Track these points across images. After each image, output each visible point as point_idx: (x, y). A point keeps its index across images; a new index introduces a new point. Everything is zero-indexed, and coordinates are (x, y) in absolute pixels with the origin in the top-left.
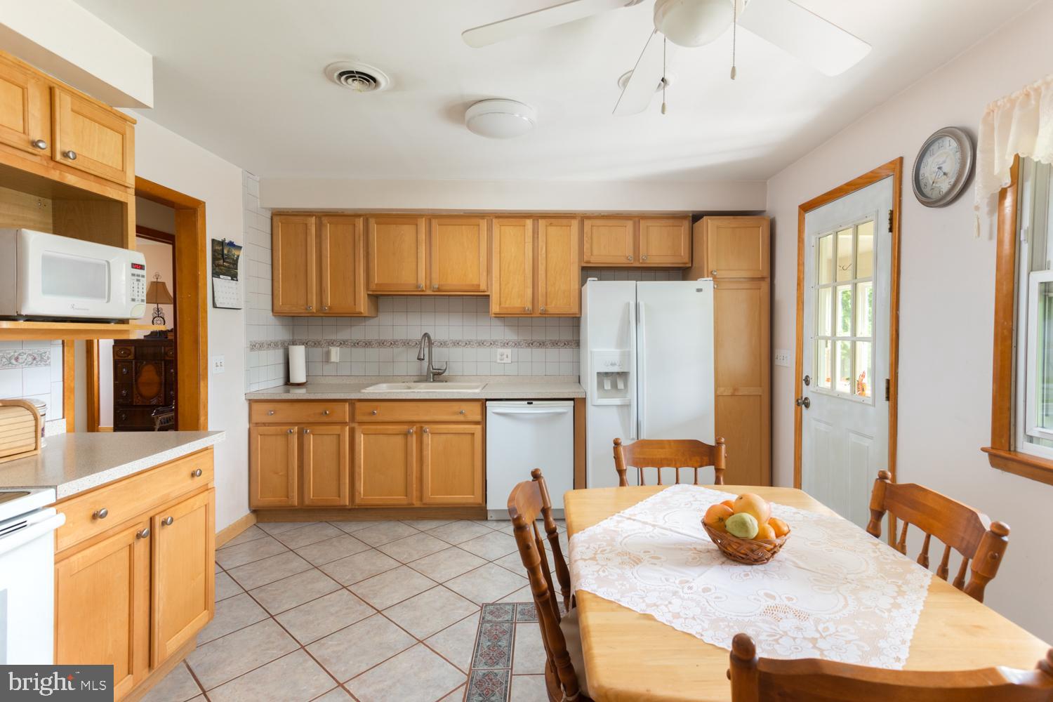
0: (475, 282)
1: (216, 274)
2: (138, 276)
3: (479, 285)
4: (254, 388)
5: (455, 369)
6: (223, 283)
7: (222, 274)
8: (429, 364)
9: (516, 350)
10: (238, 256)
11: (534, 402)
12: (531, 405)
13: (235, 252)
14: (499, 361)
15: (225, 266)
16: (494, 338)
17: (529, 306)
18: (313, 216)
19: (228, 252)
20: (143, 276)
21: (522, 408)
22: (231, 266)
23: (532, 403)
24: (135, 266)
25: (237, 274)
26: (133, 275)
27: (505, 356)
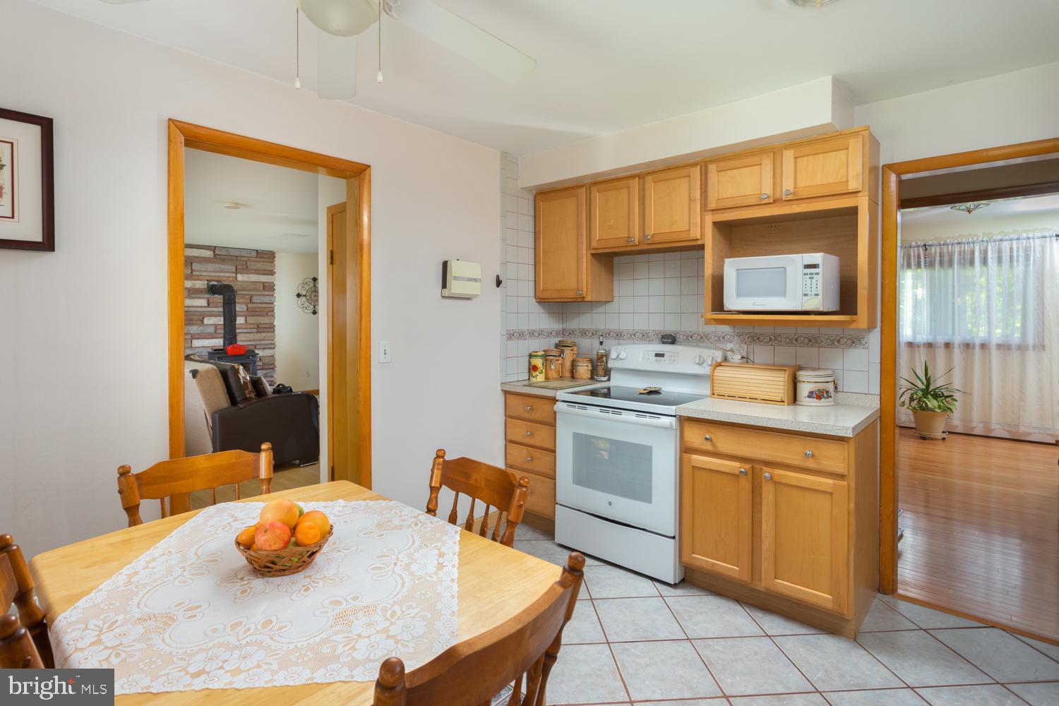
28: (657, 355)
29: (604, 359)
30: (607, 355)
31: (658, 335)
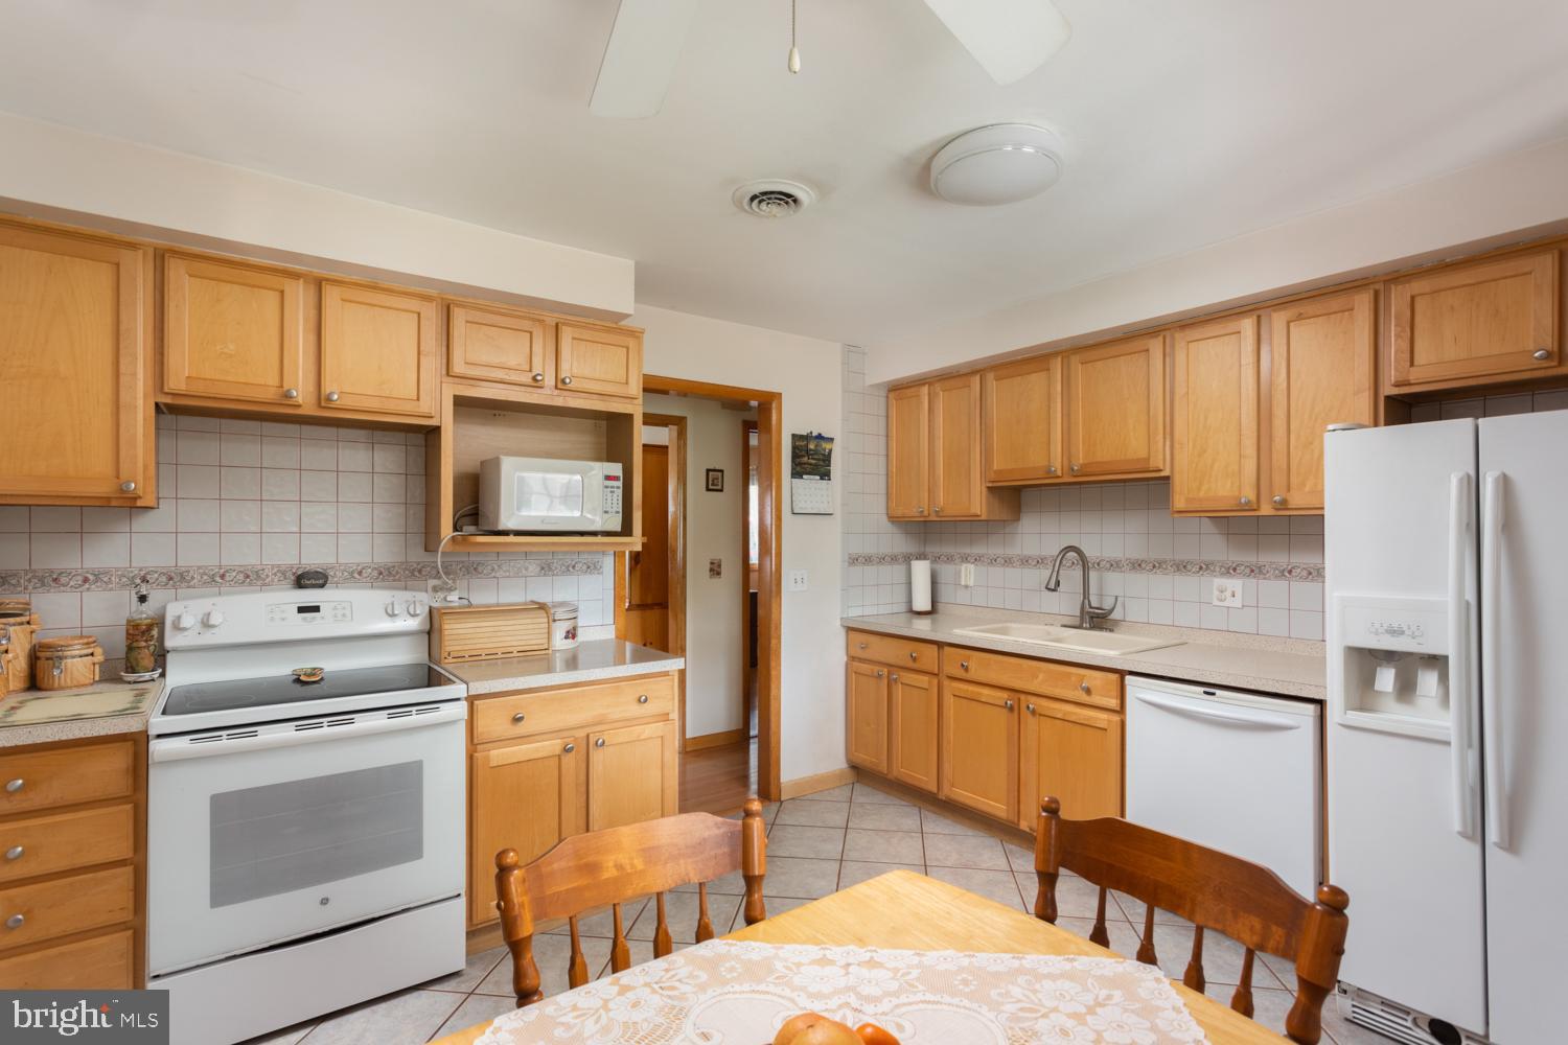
0: (1143, 454)
1: (797, 473)
2: (612, 487)
3: (1148, 459)
4: (854, 612)
5: (1130, 610)
6: (810, 485)
7: (807, 474)
8: (1084, 598)
9: (1252, 582)
10: (831, 451)
11: (1219, 692)
12: (1211, 697)
13: (827, 446)
14: (1216, 602)
15: (811, 464)
16: (1206, 557)
17: (1249, 494)
18: (924, 384)
19: (816, 446)
20: (618, 488)
21: (1191, 700)
22: (821, 463)
23: (1213, 694)
24: (608, 478)
25: (829, 471)
26: (607, 487)
27: (1228, 594)
28: (301, 610)
29: (155, 632)
30: (159, 622)
31: (284, 573)
